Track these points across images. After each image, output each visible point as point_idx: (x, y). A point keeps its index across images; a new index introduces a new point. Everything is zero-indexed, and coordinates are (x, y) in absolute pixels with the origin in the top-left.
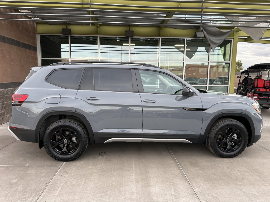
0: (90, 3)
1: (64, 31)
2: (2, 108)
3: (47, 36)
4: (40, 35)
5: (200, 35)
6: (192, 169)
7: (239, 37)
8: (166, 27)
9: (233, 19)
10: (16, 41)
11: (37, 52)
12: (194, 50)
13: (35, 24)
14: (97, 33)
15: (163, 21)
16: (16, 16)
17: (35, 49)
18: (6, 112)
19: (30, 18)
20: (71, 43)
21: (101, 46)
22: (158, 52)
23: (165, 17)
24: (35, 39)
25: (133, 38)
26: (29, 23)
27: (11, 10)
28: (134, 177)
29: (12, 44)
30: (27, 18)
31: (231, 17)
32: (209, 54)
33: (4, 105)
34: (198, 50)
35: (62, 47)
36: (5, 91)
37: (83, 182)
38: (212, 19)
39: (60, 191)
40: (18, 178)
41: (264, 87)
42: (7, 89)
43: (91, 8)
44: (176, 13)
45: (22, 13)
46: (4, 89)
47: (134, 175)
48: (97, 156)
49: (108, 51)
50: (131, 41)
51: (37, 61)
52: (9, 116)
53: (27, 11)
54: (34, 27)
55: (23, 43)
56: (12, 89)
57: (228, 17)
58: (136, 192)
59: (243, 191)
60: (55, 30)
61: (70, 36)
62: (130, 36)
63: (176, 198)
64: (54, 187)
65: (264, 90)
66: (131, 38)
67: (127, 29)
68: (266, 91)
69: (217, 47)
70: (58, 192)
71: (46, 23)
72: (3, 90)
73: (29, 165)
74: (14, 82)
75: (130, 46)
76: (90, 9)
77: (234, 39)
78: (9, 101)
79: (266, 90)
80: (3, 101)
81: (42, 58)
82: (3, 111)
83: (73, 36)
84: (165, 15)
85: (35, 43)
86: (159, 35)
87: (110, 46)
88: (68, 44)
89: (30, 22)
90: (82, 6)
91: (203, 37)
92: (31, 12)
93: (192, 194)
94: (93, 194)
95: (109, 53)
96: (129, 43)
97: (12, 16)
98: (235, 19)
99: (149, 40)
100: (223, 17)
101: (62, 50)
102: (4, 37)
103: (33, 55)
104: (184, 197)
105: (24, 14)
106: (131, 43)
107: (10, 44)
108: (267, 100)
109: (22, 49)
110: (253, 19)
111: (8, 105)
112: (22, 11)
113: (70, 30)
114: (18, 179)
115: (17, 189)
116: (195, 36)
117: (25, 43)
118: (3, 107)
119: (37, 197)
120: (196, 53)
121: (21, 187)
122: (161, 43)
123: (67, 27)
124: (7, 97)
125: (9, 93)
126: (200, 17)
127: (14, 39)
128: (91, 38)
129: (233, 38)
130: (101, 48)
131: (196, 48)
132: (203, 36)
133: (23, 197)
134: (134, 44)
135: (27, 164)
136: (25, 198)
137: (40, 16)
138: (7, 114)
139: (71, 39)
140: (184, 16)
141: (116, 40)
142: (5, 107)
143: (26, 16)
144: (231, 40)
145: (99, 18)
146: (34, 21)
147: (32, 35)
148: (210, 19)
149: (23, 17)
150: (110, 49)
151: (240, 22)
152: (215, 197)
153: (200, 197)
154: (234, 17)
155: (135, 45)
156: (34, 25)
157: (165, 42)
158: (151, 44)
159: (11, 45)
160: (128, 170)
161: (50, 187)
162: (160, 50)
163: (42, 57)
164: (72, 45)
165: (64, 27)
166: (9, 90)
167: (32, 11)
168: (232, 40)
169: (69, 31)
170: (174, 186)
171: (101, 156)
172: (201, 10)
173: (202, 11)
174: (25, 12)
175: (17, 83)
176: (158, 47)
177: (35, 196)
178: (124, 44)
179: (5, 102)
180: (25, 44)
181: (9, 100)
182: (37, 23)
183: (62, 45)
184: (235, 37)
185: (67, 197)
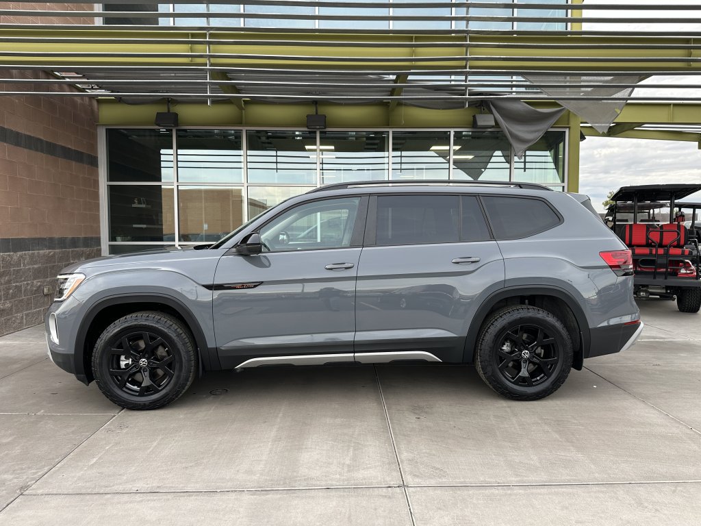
0: (208, 53)
1: (160, 119)
2: (7, 297)
3: (126, 132)
4: (106, 129)
5: (486, 120)
6: (413, 418)
7: (582, 125)
8: (400, 103)
9: (566, 82)
10: (47, 142)
11: (98, 167)
12: (484, 159)
13: (95, 103)
14: (240, 122)
15: (393, 91)
16: (48, 87)
17: (93, 162)
18: (14, 308)
19: (83, 90)
20: (180, 147)
21: (250, 152)
22: (386, 166)
23: (395, 81)
24: (93, 138)
25: (325, 132)
26: (79, 100)
27: (36, 73)
28: (273, 433)
29: (37, 150)
30: (74, 90)
31: (561, 78)
32: (510, 168)
33: (11, 291)
34: (493, 159)
35: (163, 158)
36: (15, 258)
37: (155, 444)
38: (514, 83)
39: (100, 458)
40: (13, 435)
41: (648, 245)
42: (19, 253)
43: (211, 65)
44: (412, 71)
45: (64, 78)
46: (12, 253)
47: (275, 430)
48: (205, 396)
49: (274, 166)
50: (321, 138)
51: (98, 189)
52: (22, 317)
53: (74, 75)
54: (92, 111)
55: (63, 148)
56: (32, 254)
57: (531, 78)
58: (266, 461)
59: (509, 459)
60: (140, 115)
61: (177, 130)
62: (318, 127)
63: (349, 471)
64: (90, 450)
65: (646, 251)
66: (321, 132)
67: (311, 110)
68: (651, 253)
69: (530, 149)
70: (95, 460)
71: (120, 101)
72: (9, 255)
73: (45, 412)
74: (38, 236)
75: (318, 151)
76: (208, 67)
77: (571, 129)
78: (24, 281)
79: (651, 251)
80: (9, 282)
81: (111, 181)
82: (8, 305)
83: (185, 130)
84: (393, 77)
85: (94, 147)
86: (388, 125)
87: (280, 153)
88: (172, 150)
89: (83, 100)
90: (191, 61)
91: (493, 127)
92: (84, 77)
93: (389, 464)
94: (169, 463)
95: (277, 169)
96: (315, 145)
97: (38, 86)
98: (570, 82)
99: (372, 138)
100: (520, 78)
101: (163, 164)
102: (18, 133)
103: (86, 176)
104: (370, 468)
105: (68, 80)
106: (322, 144)
107: (30, 148)
108: (653, 276)
109: (61, 161)
110: (607, 82)
111: (21, 291)
112: (64, 74)
113: (176, 115)
114: (15, 436)
115: (7, 455)
116: (474, 124)
117: (70, 147)
118: (8, 294)
119: (46, 469)
120: (490, 165)
121: (17, 450)
122: (393, 144)
123: (168, 108)
124: (18, 271)
125: (24, 263)
126: (463, 78)
127: (42, 138)
128: (231, 135)
129: (569, 128)
130: (250, 159)
131: (487, 153)
132: (494, 124)
133: (17, 468)
134: (333, 147)
135: (42, 411)
136: (22, 469)
137: (104, 86)
138: (17, 312)
139: (178, 136)
140: (447, 78)
141: (294, 138)
142: (14, 296)
143: (72, 86)
144: (565, 132)
145: (243, 86)
146: (92, 97)
147: (88, 128)
148: (510, 83)
149: (65, 87)
150: (280, 159)
151: (583, 89)
152: (437, 469)
153: (403, 469)
154: (568, 78)
155: (336, 150)
156: (91, 105)
157: (403, 141)
158: (376, 147)
159: (33, 153)
160: (265, 422)
161: (81, 451)
162: (392, 160)
163: (111, 178)
164: (180, 152)
165: (162, 109)
166: (25, 254)
167: (84, 73)
168: (567, 131)
169: (174, 119)
170: (355, 450)
171: (212, 396)
172: (463, 63)
173: (466, 65)
174: (69, 78)
175: (45, 239)
176: (386, 154)
177: (44, 466)
178: (307, 147)
179: (14, 283)
180: (69, 149)
181: (23, 279)
182: (99, 101)
183: (163, 151)
184: (572, 124)
185: (112, 468)
